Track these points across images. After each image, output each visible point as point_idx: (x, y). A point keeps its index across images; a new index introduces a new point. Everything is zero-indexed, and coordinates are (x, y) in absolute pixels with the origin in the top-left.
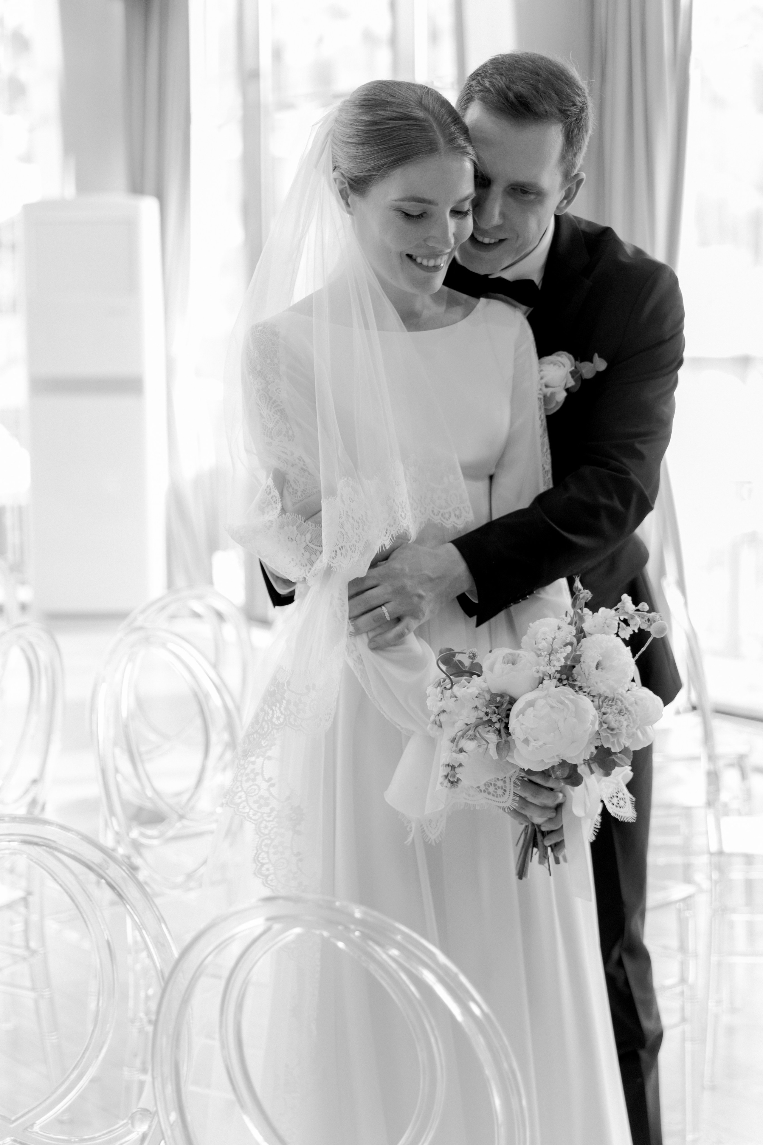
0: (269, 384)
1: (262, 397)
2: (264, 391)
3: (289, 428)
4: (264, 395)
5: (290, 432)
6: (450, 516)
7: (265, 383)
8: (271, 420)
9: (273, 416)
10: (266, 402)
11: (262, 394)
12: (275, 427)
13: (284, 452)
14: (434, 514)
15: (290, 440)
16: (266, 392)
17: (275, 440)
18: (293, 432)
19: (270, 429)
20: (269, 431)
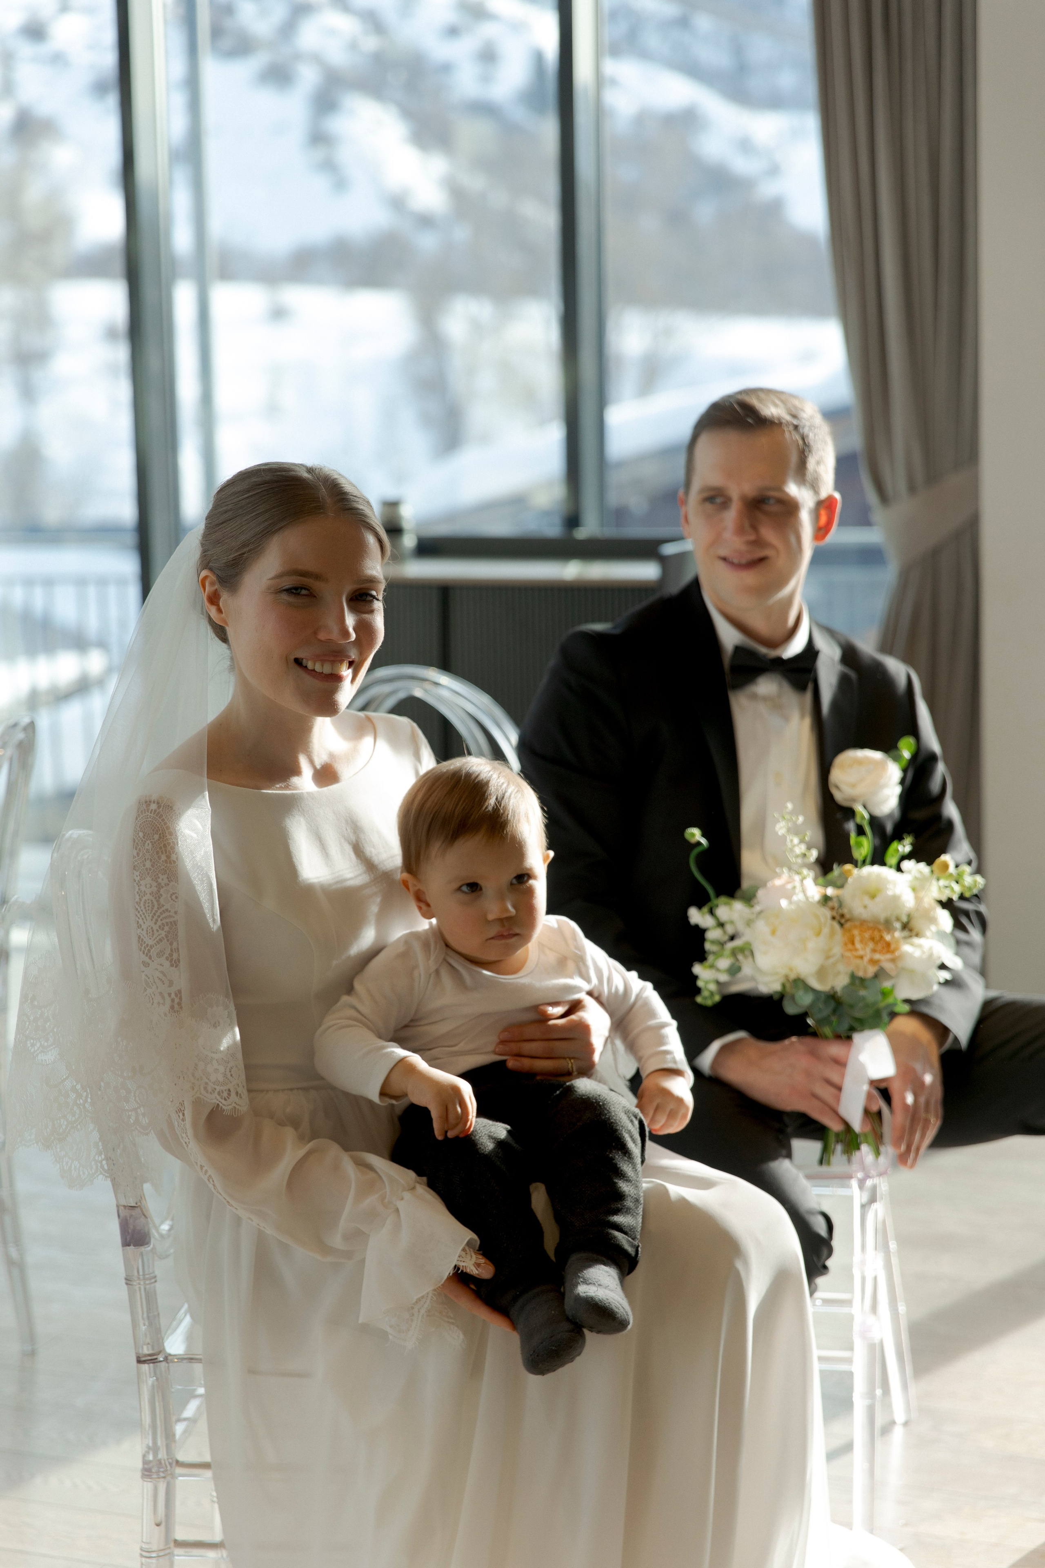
0: (162, 887)
1: (149, 903)
2: (153, 896)
3: (175, 949)
4: (152, 901)
5: (175, 956)
6: (229, 1095)
7: (157, 887)
8: (153, 935)
9: (158, 931)
10: (152, 911)
11: (149, 900)
12: (156, 945)
13: (161, 980)
14: (207, 1092)
15: (172, 965)
16: (156, 898)
17: (153, 961)
18: (179, 955)
19: (149, 947)
20: (147, 949)
